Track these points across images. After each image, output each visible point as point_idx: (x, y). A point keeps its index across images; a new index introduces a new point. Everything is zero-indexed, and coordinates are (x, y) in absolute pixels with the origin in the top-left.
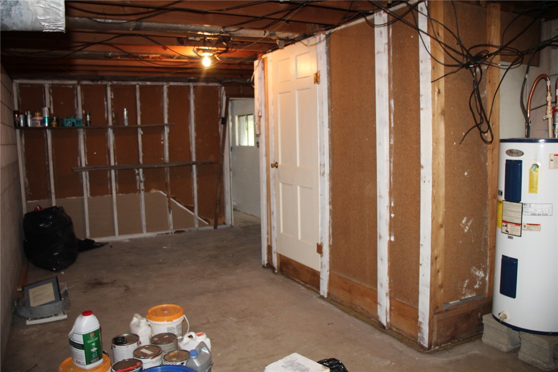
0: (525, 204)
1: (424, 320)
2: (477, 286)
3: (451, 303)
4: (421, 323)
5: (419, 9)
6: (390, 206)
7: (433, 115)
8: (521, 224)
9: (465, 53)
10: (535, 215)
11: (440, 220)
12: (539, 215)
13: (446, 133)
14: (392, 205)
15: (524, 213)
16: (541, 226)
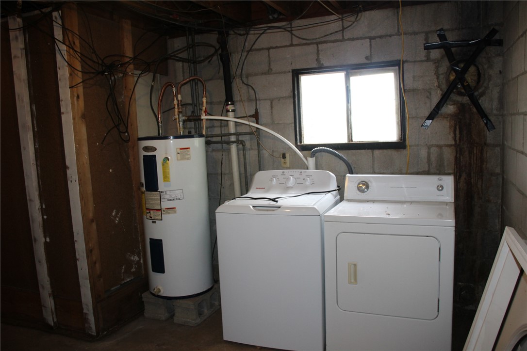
0: (162, 192)
1: (88, 310)
2: (133, 270)
3: (112, 289)
4: (86, 314)
5: (54, 19)
6: (42, 208)
7: (74, 119)
8: (161, 209)
9: (100, 62)
10: (170, 200)
11: (91, 215)
12: (173, 200)
13: (88, 135)
14: (44, 207)
15: (162, 200)
16: (176, 209)
